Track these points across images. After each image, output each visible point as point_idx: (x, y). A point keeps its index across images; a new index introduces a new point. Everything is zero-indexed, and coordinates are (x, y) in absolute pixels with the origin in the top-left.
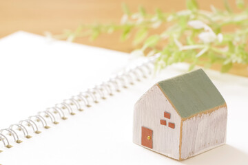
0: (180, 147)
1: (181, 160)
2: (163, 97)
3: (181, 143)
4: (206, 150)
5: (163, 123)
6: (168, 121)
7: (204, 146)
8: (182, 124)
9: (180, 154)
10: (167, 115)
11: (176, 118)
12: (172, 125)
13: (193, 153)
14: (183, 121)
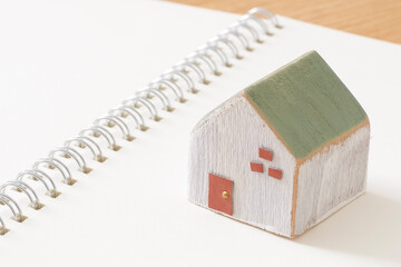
0: (293, 213)
1: (295, 237)
2: (257, 119)
3: (294, 206)
4: (335, 209)
5: (257, 168)
6: (267, 164)
7: (332, 204)
8: (297, 172)
9: (293, 227)
10: (266, 154)
11: (284, 159)
12: (277, 174)
13: (314, 220)
14: (299, 164)
